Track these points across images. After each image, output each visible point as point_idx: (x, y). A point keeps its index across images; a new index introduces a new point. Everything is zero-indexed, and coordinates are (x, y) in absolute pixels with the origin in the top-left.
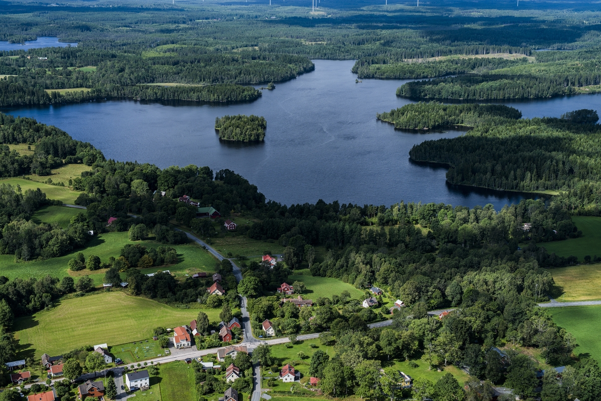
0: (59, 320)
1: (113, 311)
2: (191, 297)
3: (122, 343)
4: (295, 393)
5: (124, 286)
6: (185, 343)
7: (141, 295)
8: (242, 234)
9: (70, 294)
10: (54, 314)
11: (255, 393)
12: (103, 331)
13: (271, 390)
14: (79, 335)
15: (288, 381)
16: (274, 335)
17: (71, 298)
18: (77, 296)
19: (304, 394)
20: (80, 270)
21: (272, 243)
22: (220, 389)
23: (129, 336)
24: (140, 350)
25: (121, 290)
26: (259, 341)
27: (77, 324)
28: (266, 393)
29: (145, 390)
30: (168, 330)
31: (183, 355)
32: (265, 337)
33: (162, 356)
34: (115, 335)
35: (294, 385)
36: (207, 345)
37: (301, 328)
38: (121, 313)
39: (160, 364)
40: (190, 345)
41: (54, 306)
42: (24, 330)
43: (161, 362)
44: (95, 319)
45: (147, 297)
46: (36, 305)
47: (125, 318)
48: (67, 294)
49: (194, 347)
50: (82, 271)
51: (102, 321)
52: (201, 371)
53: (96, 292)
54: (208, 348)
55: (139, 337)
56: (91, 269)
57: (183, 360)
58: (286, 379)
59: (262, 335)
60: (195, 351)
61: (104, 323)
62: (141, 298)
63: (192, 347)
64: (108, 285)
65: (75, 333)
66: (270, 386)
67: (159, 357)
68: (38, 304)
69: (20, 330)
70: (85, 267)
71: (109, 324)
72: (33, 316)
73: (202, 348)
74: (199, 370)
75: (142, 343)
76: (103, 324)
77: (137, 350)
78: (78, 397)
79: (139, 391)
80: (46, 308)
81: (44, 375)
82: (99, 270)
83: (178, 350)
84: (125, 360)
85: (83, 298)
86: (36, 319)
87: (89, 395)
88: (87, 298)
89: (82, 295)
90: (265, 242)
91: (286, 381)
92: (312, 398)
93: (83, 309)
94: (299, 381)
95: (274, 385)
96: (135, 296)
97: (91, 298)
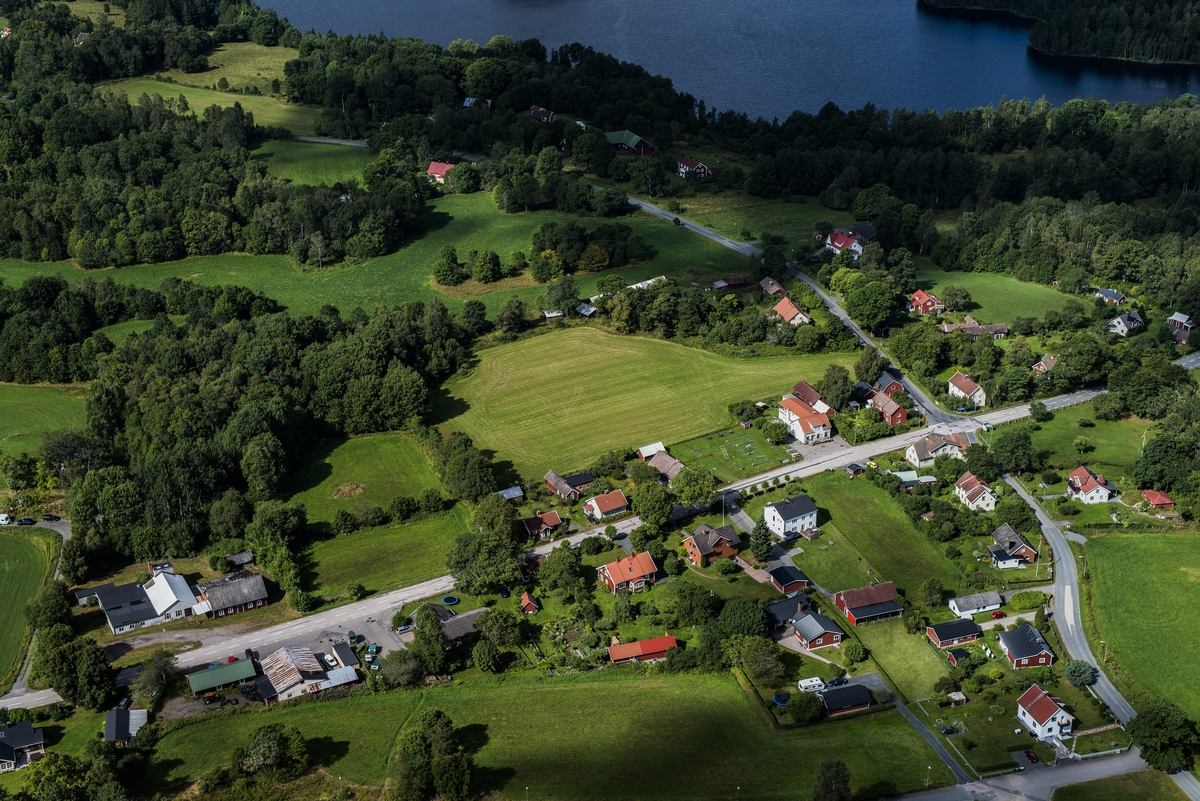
0: (506, 394)
1: (603, 369)
2: (753, 332)
3: (683, 439)
4: (1130, 526)
5: (588, 314)
6: (821, 431)
7: (638, 332)
8: (729, 187)
9: (484, 338)
10: (484, 382)
11: (1046, 530)
12: (620, 414)
13: (1079, 521)
14: (577, 426)
15: (1097, 500)
16: (983, 404)
17: (492, 346)
18: (504, 340)
19: (1150, 527)
20: (461, 282)
21: (805, 203)
22: (976, 527)
23: (683, 422)
24: (733, 452)
25: (586, 324)
26: (961, 419)
27: (553, 401)
28: (1070, 530)
29: (816, 536)
30: (760, 404)
31: (828, 457)
32: (968, 410)
33: (790, 463)
34: (652, 422)
35: (1113, 509)
36: (868, 436)
38: (625, 372)
39: (800, 480)
40: (829, 435)
41: (473, 365)
42: (451, 420)
43: (802, 474)
44: (582, 389)
45: (654, 337)
46: (441, 365)
47: (643, 383)
48: (476, 337)
49: (838, 438)
50: (464, 285)
51: (601, 393)
52: (903, 489)
53: (537, 330)
54: (871, 440)
55: (705, 422)
56: (486, 280)
57: (843, 469)
58: (1092, 498)
59: (964, 406)
60: (848, 447)
61: (607, 396)
62: (642, 338)
63: (834, 438)
64: (554, 314)
65: (565, 422)
66: (1066, 514)
67: (786, 464)
68: (445, 362)
69: (442, 421)
70: (467, 277)
71: (620, 398)
72: (442, 388)
73: (860, 440)
74: (898, 489)
75: (722, 436)
76: (609, 400)
77: (724, 452)
78: (687, 560)
79: (800, 541)
80: (460, 371)
81: (577, 516)
82: (502, 281)
83: (811, 448)
84: (722, 475)
85: (518, 344)
86: (455, 395)
87: (715, 554)
88: (527, 343)
89: (514, 339)
90: (788, 201)
91: (1091, 502)
92: (1171, 535)
93: (538, 369)
94: (1118, 500)
95: (1076, 512)
96: (627, 334)
97: (531, 344)
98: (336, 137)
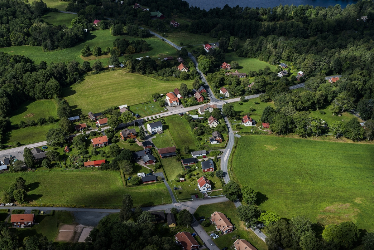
0: (89, 89)
1: (120, 83)
2: (169, 73)
3: (135, 104)
4: (255, 133)
5: (122, 66)
6: (176, 103)
7: (135, 72)
8: (184, 30)
9: (89, 73)
10: (84, 86)
11: (230, 133)
12: (120, 96)
13: (240, 131)
14: (105, 99)
15: (248, 125)
16: (229, 96)
17: (90, 75)
18: (94, 73)
19: (261, 133)
20: (89, 56)
21: (205, 35)
22: (208, 132)
23: (137, 99)
24: (148, 108)
25: (121, 69)
26: (220, 101)
27: (101, 92)
28: (237, 134)
29: (161, 133)
30: (162, 95)
31: (176, 111)
32: (224, 98)
33: (163, 112)
34: (128, 99)
35: (252, 128)
36: (190, 105)
37: (246, 91)
38: (126, 84)
39: (164, 117)
40: (178, 104)
41: (82, 81)
42: (69, 96)
43: (165, 116)
44: (112, 88)
45: (140, 74)
46: (71, 80)
47: (130, 87)
48: (87, 72)
49: (181, 105)
50: (90, 57)
51: (117, 90)
52: (192, 120)
53: (105, 71)
54: (191, 106)
55: (144, 100)
56: (96, 55)
57: (178, 114)
58: (247, 125)
59: (222, 97)
60: (183, 108)
61: (118, 91)
62: (136, 74)
63: (180, 105)
64: (112, 66)
65: (102, 98)
66: (238, 129)
67: (162, 112)
68: (72, 79)
69: (66, 97)
70: (91, 54)
71: (121, 91)
72: (70, 87)
73: (187, 106)
74: (191, 120)
75: (147, 103)
77: (146, 108)
78: (120, 139)
79: (157, 134)
80: (77, 82)
81: (94, 125)
82: (101, 56)
83: (172, 108)
84: (141, 115)
85: (98, 75)
86: (73, 89)
87: (128, 137)
88: (101, 74)
89: (97, 73)
90: (200, 35)
91: (247, 126)
92: (266, 136)
93: (101, 82)
94: (255, 125)
95: (241, 129)
96: (131, 73)
97: (102, 75)
98: (72, 12)
